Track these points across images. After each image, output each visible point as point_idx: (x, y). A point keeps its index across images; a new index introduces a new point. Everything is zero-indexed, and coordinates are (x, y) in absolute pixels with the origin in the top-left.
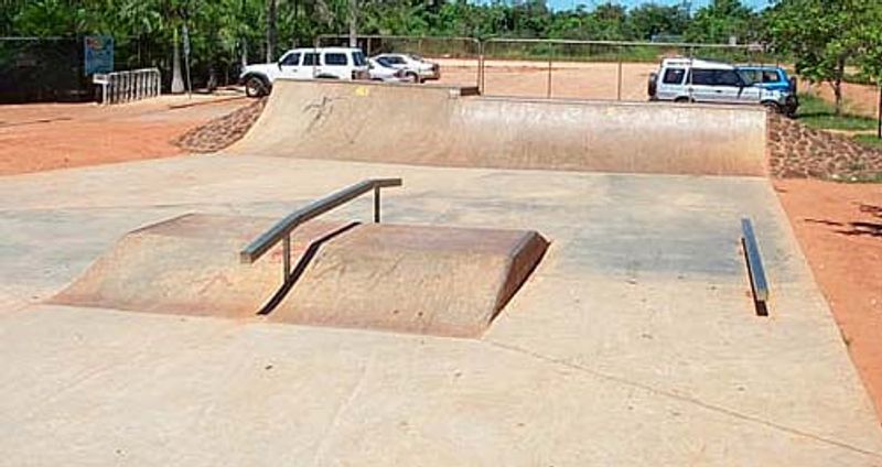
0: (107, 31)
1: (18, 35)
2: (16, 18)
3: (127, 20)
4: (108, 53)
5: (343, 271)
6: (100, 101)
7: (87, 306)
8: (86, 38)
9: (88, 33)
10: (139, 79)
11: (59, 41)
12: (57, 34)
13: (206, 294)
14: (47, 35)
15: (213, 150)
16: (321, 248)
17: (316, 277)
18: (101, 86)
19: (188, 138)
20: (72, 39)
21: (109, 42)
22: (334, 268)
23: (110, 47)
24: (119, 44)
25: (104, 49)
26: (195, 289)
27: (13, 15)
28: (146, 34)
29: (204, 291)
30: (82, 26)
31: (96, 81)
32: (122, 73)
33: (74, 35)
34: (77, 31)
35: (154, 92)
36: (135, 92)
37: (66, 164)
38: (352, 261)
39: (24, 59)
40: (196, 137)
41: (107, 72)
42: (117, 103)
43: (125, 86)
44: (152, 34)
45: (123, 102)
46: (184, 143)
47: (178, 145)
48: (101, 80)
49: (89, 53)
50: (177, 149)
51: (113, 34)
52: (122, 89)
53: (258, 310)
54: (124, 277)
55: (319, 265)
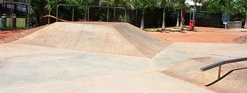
0: (229, 11)
1: (207, 11)
2: (208, 7)
3: (235, 9)
4: (228, 17)
5: (236, 79)
6: (224, 28)
7: (166, 74)
8: (223, 13)
9: (223, 12)
10: (235, 24)
11: (216, 13)
12: (216, 12)
13: (196, 78)
14: (213, 11)
15: (241, 43)
16: (233, 72)
17: (227, 79)
18: (225, 25)
19: (237, 39)
20: (219, 13)
21: (229, 14)
22: (234, 78)
23: (229, 15)
24: (231, 15)
25: (228, 16)
26: (194, 76)
27: (207, 6)
28: (239, 13)
29: (196, 77)
30: (222, 10)
31: (224, 23)
32: (231, 22)
33: (220, 12)
34: (221, 11)
35: (239, 27)
36: (234, 27)
37: (203, 41)
38: (240, 77)
39: (208, 17)
40: (239, 39)
41: (227, 21)
42: (229, 29)
43: (231, 25)
44: (241, 13)
45: (230, 29)
46: (236, 40)
47: (234, 40)
48: (225, 23)
49: (223, 16)
50: (234, 41)
51: (230, 12)
52: (230, 26)
53: (206, 85)
54: (181, 69)
55: (230, 76)
